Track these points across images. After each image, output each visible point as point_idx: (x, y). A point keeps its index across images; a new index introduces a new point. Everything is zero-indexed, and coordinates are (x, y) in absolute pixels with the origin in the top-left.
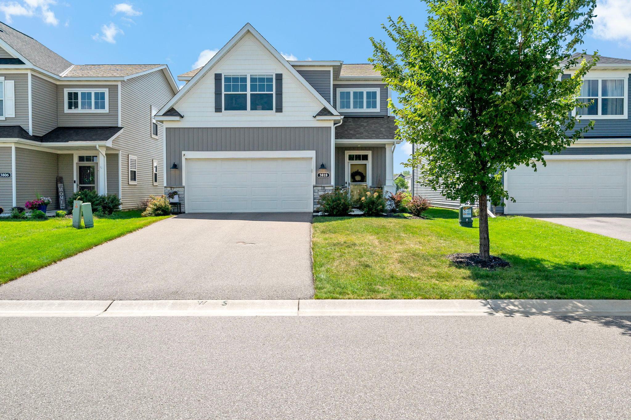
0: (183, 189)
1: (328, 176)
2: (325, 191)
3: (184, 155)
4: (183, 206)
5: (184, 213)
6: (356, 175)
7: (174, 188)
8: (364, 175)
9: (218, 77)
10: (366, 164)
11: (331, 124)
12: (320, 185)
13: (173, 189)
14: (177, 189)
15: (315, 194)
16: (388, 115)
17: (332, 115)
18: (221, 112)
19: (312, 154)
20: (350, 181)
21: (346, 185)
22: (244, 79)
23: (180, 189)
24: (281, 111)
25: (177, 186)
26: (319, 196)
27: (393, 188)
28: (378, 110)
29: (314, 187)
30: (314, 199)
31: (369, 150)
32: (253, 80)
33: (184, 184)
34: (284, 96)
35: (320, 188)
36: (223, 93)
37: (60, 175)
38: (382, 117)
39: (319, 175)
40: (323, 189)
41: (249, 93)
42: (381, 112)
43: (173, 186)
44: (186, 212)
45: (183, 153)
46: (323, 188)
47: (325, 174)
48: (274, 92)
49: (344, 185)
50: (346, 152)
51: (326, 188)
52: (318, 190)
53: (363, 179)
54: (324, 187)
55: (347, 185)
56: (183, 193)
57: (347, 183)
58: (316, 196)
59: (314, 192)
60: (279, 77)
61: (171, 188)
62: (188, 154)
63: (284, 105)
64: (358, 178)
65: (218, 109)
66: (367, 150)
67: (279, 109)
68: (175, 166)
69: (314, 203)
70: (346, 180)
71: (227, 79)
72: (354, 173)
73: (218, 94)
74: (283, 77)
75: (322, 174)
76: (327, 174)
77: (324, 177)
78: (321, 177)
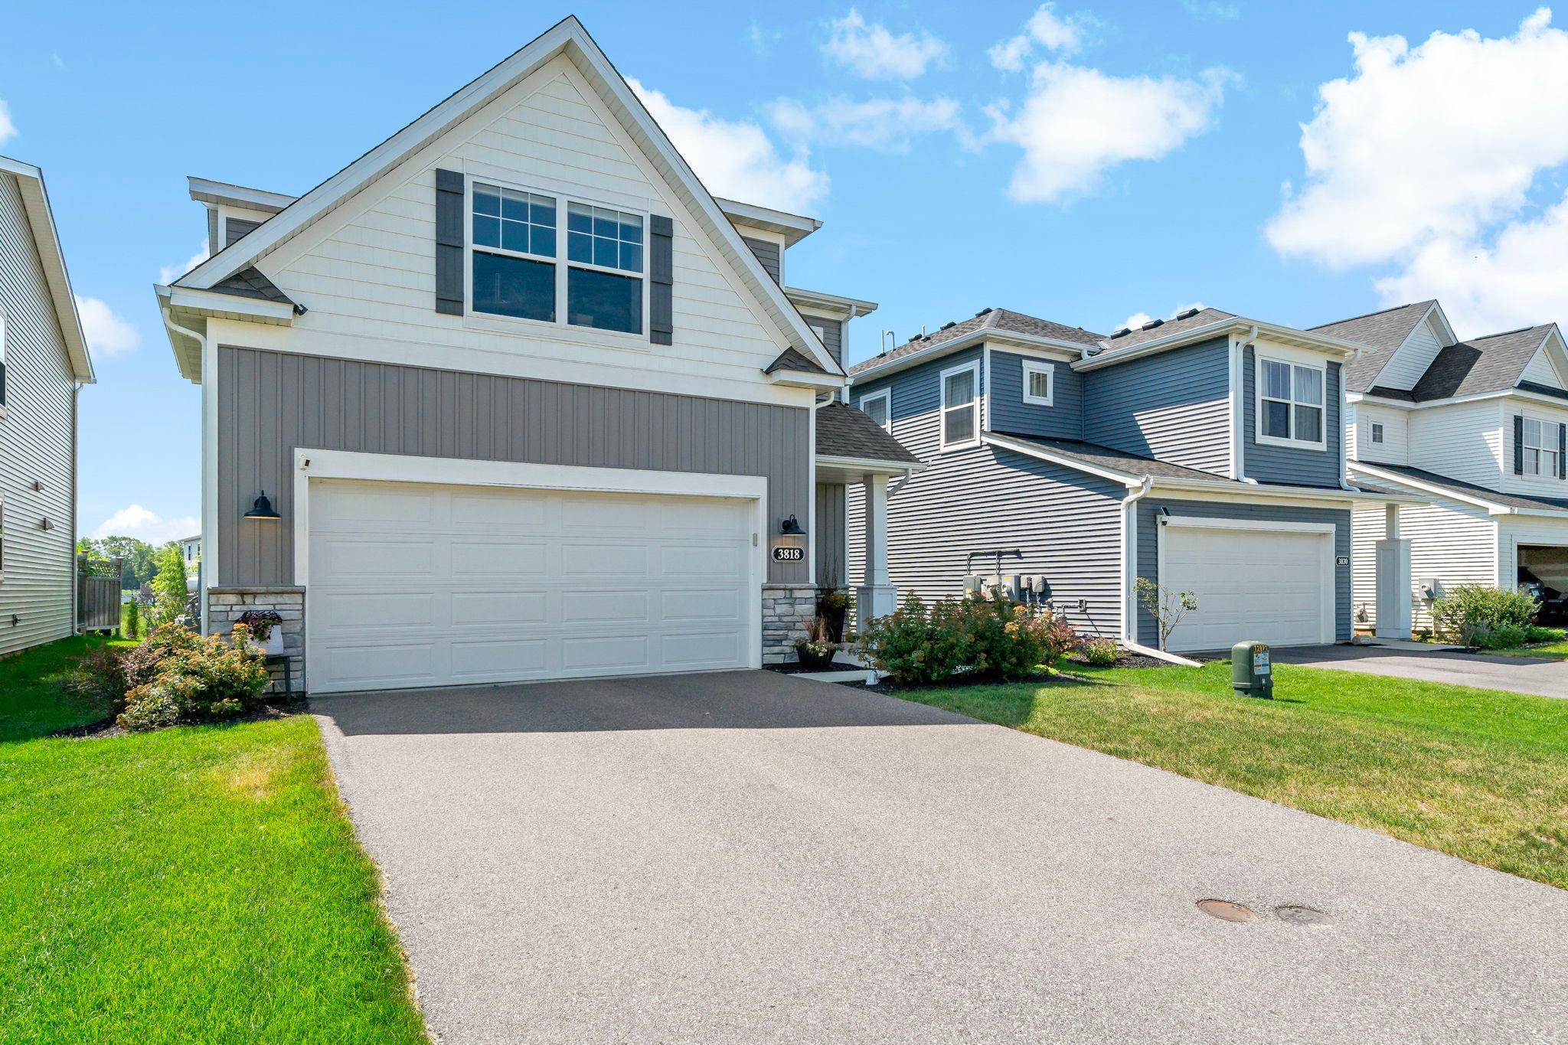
0: (298, 598)
1: (800, 559)
2: (792, 604)
3: (307, 463)
4: (299, 666)
5: (302, 695)
7: (255, 595)
9: (448, 185)
11: (808, 401)
12: (782, 586)
13: (248, 599)
14: (277, 600)
15: (767, 612)
17: (821, 370)
18: (461, 314)
19: (756, 486)
22: (547, 214)
23: (287, 599)
24: (668, 342)
25: (272, 589)
26: (776, 619)
29: (763, 590)
30: (764, 629)
32: (577, 221)
33: (301, 578)
34: (676, 290)
35: (781, 594)
36: (470, 246)
39: (777, 554)
40: (787, 596)
41: (562, 261)
43: (254, 589)
44: (311, 691)
45: (300, 454)
46: (788, 592)
47: (794, 549)
48: (645, 275)
51: (797, 594)
52: (775, 600)
54: (791, 590)
56: (297, 615)
58: (770, 619)
59: (764, 607)
60: (662, 229)
61: (242, 594)
62: (320, 462)
63: (676, 321)
65: (448, 302)
67: (662, 334)
68: (263, 506)
69: (766, 642)
71: (483, 202)
73: (447, 246)
74: (677, 229)
75: (784, 549)
76: (800, 550)
77: (789, 559)
78: (783, 559)
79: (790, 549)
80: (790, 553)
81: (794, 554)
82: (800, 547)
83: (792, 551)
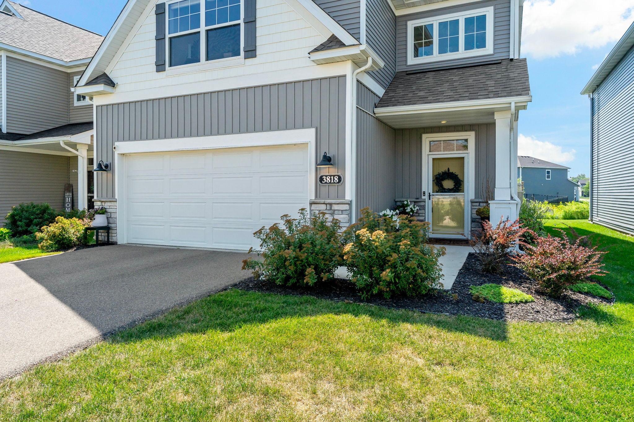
0: (115, 204)
1: (338, 183)
2: (332, 214)
3: (118, 148)
4: (114, 231)
5: (114, 244)
6: (443, 179)
7: (104, 202)
8: (460, 177)
9: (160, 10)
10: (463, 158)
11: (346, 69)
12: (322, 201)
13: (103, 204)
14: (109, 204)
16: (511, 58)
18: (164, 70)
19: (307, 136)
20: (431, 191)
21: (423, 197)
22: (197, 7)
23: (112, 204)
24: (254, 55)
25: (107, 200)
27: (511, 206)
28: (489, 49)
29: (311, 204)
31: (470, 130)
32: (209, 5)
33: (116, 197)
34: (259, 24)
35: (323, 207)
36: (168, 36)
37: (71, 182)
38: (498, 63)
39: (321, 179)
40: (328, 208)
41: (203, 29)
42: (495, 53)
43: (102, 200)
44: (119, 243)
45: (117, 144)
46: (328, 206)
47: (334, 176)
48: (242, 20)
49: (421, 197)
50: (424, 136)
51: (335, 207)
52: (319, 210)
53: (458, 186)
54: (331, 204)
55: (426, 197)
56: (113, 211)
57: (427, 194)
62: (122, 147)
63: (258, 41)
64: (448, 184)
65: (160, 67)
66: (466, 131)
67: (251, 53)
68: (99, 167)
70: (424, 188)
71: (174, 12)
72: (439, 174)
73: (160, 39)
75: (326, 176)
76: (338, 176)
77: (330, 183)
78: (326, 183)
79: (331, 176)
80: (331, 179)
81: (334, 179)
82: (339, 174)
83: (332, 177)
